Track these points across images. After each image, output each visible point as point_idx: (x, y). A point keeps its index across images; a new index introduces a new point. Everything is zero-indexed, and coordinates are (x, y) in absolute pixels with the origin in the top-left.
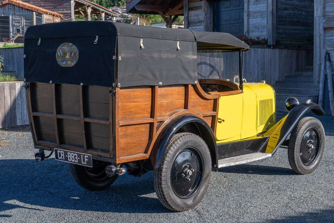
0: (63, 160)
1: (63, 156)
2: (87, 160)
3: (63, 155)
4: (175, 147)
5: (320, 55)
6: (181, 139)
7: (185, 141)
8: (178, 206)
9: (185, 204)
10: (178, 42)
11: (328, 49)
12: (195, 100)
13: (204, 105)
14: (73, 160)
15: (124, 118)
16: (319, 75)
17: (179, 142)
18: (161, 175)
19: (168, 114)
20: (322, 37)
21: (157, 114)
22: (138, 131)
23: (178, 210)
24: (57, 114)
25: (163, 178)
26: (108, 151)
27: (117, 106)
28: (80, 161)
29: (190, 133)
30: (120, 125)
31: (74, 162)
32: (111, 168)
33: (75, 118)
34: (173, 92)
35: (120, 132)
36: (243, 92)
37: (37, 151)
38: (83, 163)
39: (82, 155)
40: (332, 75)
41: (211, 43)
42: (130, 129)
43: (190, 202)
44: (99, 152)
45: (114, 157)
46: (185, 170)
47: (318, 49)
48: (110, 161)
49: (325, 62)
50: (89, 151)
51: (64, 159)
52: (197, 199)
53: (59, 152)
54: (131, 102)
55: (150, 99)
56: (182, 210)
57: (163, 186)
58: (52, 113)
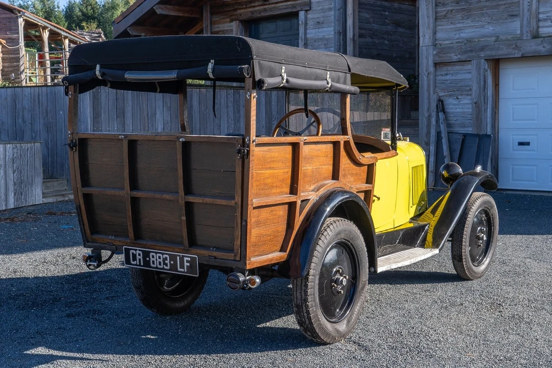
0: (140, 265)
1: (140, 260)
2: (188, 264)
3: (141, 257)
4: (325, 241)
5: (429, 103)
6: (331, 227)
7: (337, 230)
8: (327, 334)
9: (337, 331)
10: (328, 73)
11: (441, 94)
12: (347, 165)
13: (357, 174)
14: (160, 264)
15: (258, 195)
16: (428, 133)
17: (330, 233)
18: (306, 286)
19: (312, 187)
20: (432, 77)
21: (300, 188)
22: (275, 215)
23: (328, 342)
24: (131, 190)
25: (309, 291)
26: (231, 250)
27: (250, 175)
28: (174, 267)
29: (342, 219)
30: (254, 206)
31: (163, 269)
32: (238, 277)
33: (167, 196)
34: (319, 152)
35: (253, 216)
36: (397, 154)
37: (88, 251)
38: (179, 269)
39: (178, 257)
40: (448, 133)
41: (366, 75)
42: (264, 213)
43: (342, 327)
44: (213, 251)
45: (243, 257)
46: (336, 277)
47: (426, 95)
48: (234, 265)
49: (438, 113)
50: (194, 250)
51: (142, 264)
52: (351, 323)
53: (133, 253)
54: (267, 169)
55: (290, 164)
56: (334, 340)
57: (309, 304)
58: (122, 188)
